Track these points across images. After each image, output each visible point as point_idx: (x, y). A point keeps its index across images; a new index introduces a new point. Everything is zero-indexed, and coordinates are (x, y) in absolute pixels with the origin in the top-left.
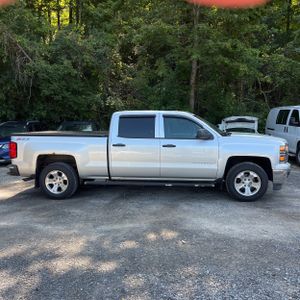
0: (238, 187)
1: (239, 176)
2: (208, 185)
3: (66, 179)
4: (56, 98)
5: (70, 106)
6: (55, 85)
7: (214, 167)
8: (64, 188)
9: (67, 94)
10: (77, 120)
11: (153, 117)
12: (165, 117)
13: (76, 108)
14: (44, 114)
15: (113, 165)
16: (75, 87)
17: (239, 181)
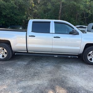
0: (89, 58)
1: (90, 53)
2: (75, 57)
3: (6, 51)
4: (8, 16)
5: (14, 20)
6: (8, 11)
7: (79, 48)
8: (5, 56)
9: (13, 15)
10: (17, 25)
11: (49, 22)
12: (55, 23)
13: (16, 21)
14: (4, 22)
15: (29, 45)
16: (16, 12)
17: (89, 55)
